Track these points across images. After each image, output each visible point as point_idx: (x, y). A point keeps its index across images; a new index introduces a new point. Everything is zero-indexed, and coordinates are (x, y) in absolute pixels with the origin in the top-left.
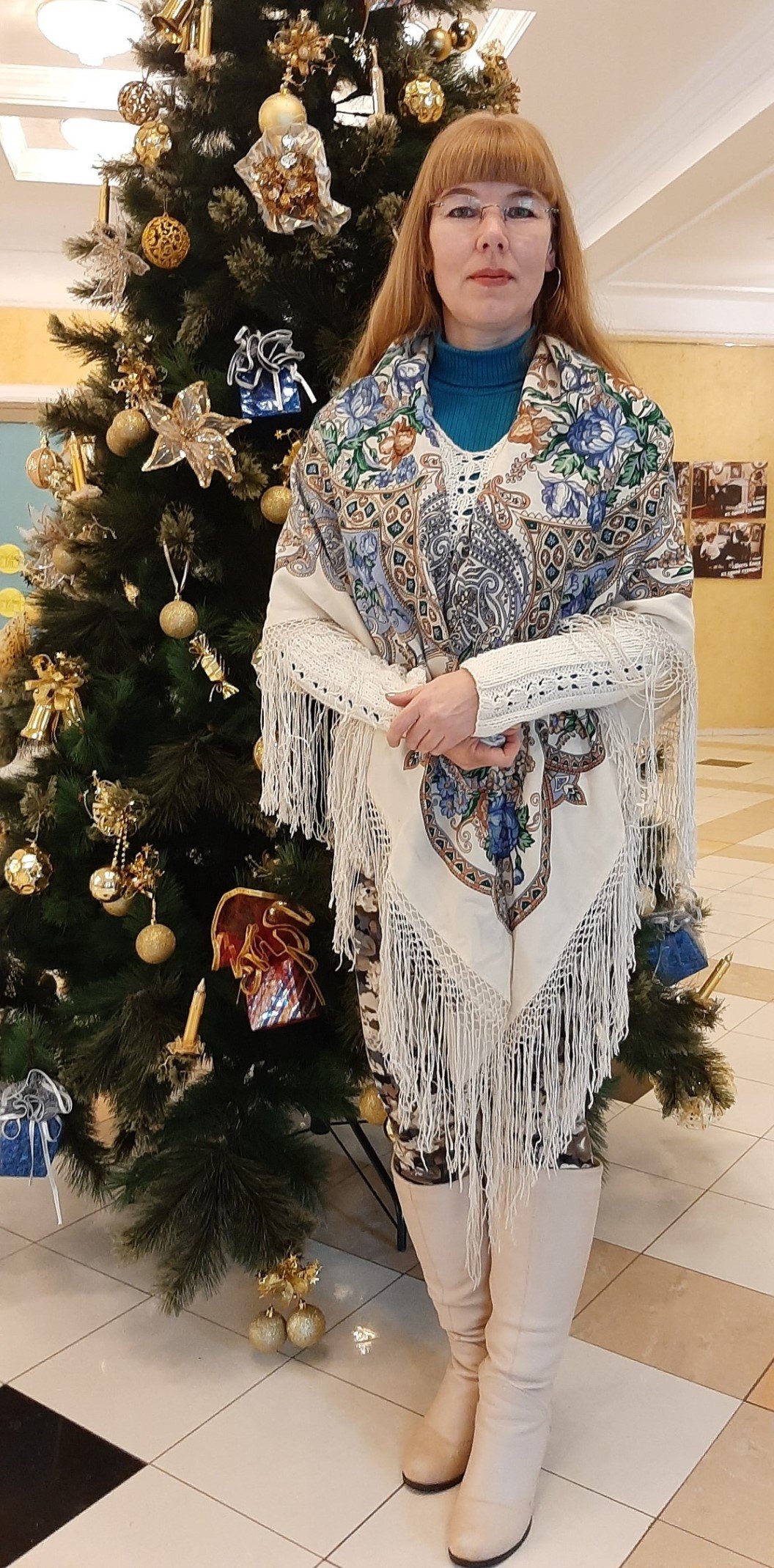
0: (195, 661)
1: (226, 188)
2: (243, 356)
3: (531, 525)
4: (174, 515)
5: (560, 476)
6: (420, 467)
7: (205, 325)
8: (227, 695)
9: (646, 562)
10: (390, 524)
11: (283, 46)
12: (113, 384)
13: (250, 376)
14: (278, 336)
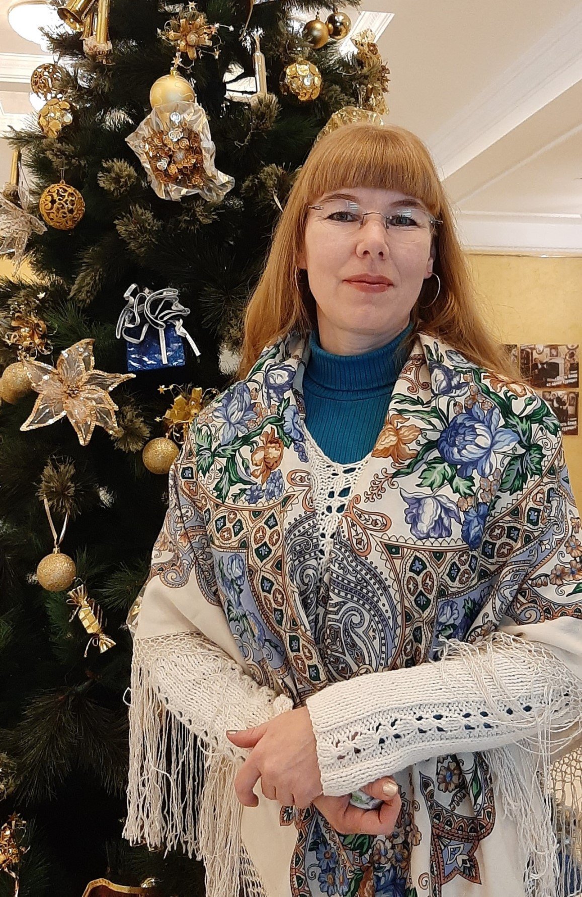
0: (73, 613)
1: (115, 160)
2: (131, 312)
3: (392, 550)
4: (56, 467)
5: (427, 491)
6: (287, 485)
7: (97, 281)
8: (103, 649)
9: (532, 580)
10: (258, 546)
11: (172, 33)
12: (7, 337)
13: (135, 333)
14: (165, 294)
